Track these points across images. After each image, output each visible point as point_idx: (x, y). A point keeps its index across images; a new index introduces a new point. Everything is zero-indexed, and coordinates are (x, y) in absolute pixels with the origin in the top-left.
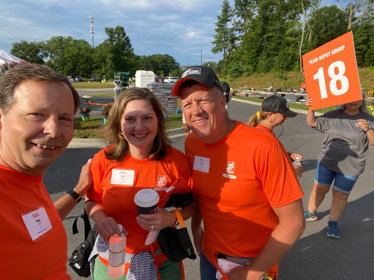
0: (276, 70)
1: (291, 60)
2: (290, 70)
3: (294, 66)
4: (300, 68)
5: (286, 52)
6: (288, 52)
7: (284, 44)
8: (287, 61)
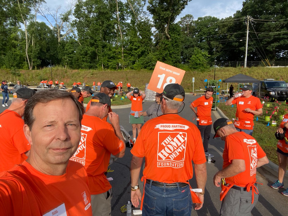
0: (6, 67)
1: (19, 60)
2: (20, 68)
3: (23, 65)
4: (29, 67)
5: (14, 53)
6: (15, 53)
7: (10, 46)
8: (16, 60)
